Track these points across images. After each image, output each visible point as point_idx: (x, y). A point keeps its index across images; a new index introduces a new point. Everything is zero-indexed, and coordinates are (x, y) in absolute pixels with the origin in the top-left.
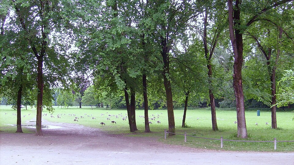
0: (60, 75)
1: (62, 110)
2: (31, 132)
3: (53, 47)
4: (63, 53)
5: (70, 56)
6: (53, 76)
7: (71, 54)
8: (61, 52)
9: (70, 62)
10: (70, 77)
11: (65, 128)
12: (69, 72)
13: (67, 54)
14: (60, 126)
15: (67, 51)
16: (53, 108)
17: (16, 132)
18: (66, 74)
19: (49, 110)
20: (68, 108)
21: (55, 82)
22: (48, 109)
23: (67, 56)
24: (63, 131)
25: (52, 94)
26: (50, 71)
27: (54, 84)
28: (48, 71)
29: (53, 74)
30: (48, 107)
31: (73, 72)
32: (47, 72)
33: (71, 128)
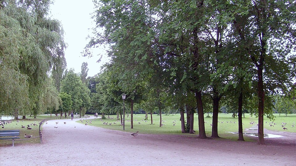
0: (280, 82)
1: (280, 118)
2: (252, 140)
3: (270, 54)
4: (282, 59)
5: (290, 61)
6: (272, 83)
7: (291, 59)
8: (280, 58)
9: (289, 68)
10: (291, 83)
11: (286, 137)
12: (289, 78)
13: (286, 59)
14: (281, 135)
15: (286, 57)
16: (273, 116)
17: (238, 140)
18: (286, 81)
19: (270, 118)
20: (286, 116)
21: (275, 90)
22: (268, 117)
23: (285, 61)
24: (285, 141)
25: (273, 102)
26: (269, 78)
27: (274, 92)
28: (266, 78)
29: (272, 81)
30: (268, 115)
31: (294, 78)
32: (266, 80)
33: (293, 138)
